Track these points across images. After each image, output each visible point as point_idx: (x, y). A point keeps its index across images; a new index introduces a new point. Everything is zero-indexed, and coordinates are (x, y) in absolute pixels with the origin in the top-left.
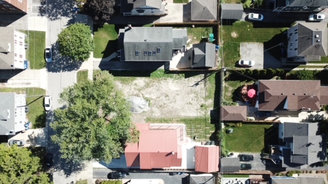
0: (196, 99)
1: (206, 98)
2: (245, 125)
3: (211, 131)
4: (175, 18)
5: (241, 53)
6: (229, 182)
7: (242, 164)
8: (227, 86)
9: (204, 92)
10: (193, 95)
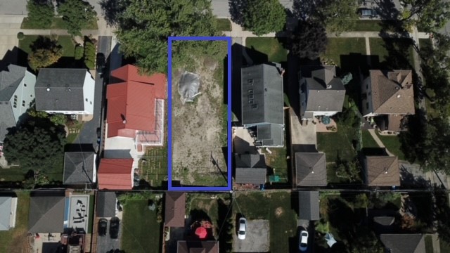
0: (195, 161)
1: (196, 175)
2: (159, 227)
3: (152, 181)
4: (298, 134)
5: (254, 221)
6: (83, 206)
7: (106, 223)
8: (212, 202)
9: (204, 172)
10: (200, 157)
